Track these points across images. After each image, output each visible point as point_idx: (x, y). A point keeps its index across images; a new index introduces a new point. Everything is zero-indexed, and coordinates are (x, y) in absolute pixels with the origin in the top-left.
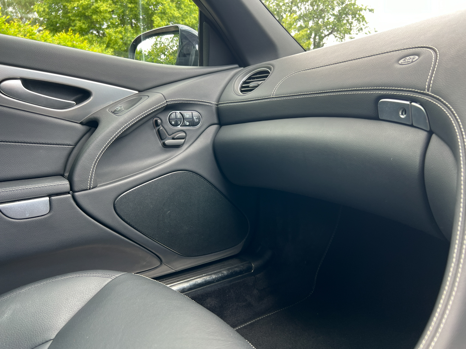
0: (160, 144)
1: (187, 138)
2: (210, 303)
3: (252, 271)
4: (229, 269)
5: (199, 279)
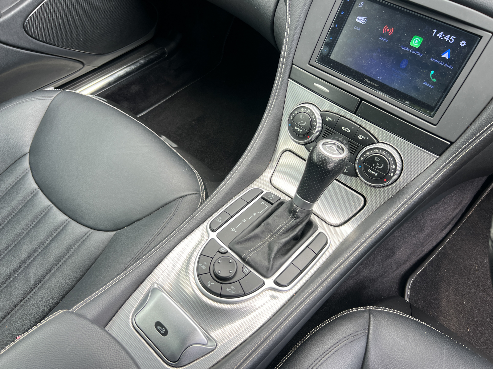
2: (135, 89)
3: (166, 56)
4: (145, 58)
5: (120, 72)
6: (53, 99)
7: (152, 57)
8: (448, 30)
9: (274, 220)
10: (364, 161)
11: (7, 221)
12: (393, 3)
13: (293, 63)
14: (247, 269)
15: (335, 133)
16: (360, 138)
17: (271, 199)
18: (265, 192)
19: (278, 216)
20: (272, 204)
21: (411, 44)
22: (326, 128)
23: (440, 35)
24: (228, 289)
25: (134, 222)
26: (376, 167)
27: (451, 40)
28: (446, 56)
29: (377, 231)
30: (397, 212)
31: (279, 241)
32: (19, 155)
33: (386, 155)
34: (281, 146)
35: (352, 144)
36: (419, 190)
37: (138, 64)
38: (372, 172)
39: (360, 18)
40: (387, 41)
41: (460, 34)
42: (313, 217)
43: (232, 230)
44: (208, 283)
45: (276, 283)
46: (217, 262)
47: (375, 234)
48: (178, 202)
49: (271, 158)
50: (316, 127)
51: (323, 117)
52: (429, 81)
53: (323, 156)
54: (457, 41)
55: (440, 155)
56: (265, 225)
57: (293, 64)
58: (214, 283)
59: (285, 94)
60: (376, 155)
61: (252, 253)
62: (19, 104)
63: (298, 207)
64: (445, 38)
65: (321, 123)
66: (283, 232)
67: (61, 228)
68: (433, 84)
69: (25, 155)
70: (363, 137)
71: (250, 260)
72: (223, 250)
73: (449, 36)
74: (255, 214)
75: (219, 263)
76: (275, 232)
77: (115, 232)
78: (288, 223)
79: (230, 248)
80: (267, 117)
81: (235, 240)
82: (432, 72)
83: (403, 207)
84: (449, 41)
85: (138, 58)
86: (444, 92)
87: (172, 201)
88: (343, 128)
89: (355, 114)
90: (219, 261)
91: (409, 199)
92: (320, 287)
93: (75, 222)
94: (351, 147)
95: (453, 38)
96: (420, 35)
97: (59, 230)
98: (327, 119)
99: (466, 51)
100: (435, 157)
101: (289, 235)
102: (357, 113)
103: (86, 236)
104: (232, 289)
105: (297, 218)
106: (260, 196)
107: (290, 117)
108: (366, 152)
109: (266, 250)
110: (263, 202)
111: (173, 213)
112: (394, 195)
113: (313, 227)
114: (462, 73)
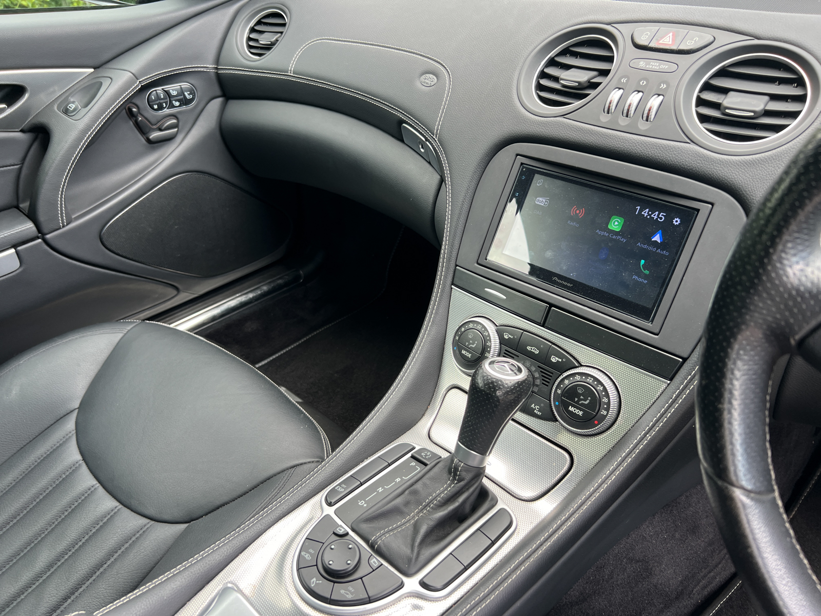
0: (143, 141)
1: (180, 124)
2: (250, 327)
3: (301, 281)
4: (270, 282)
5: (232, 302)
6: (125, 332)
7: (280, 281)
8: (655, 206)
9: (425, 484)
10: (563, 394)
11: (25, 512)
12: (579, 177)
13: (457, 264)
14: (376, 560)
15: (518, 356)
16: (554, 361)
17: (425, 459)
18: (417, 448)
19: (433, 479)
20: (426, 465)
21: (609, 227)
22: (506, 350)
23: (645, 213)
24: (342, 592)
25: (218, 508)
26: (580, 403)
27: (661, 218)
28: (657, 238)
29: (588, 501)
30: (617, 470)
31: (430, 517)
32: (63, 412)
33: (592, 384)
34: (446, 381)
35: (543, 371)
36: (647, 434)
37: (259, 292)
38: (575, 410)
39: (541, 199)
40: (577, 226)
41: (672, 210)
42: (485, 481)
43: (359, 503)
44: (312, 581)
45: (423, 584)
46: (328, 547)
47: (583, 506)
48: (288, 474)
49: (431, 400)
50: (490, 349)
51: (500, 333)
52: (639, 274)
53: (489, 377)
54: (669, 220)
55: (671, 380)
56: (410, 493)
57: (457, 266)
58: (322, 581)
59: (448, 306)
60: (578, 384)
61: (386, 534)
63: (460, 463)
64: (652, 216)
65: (498, 342)
66: (438, 503)
67: (105, 520)
68: (646, 277)
69: (72, 411)
70: (557, 359)
71: (382, 546)
72: (341, 530)
73: (657, 213)
74: (398, 480)
75: (332, 549)
76: (426, 504)
77: (186, 525)
78: (446, 489)
79: (353, 530)
80: (423, 339)
81: (361, 517)
82: (643, 262)
83: (625, 461)
84: (659, 219)
85: (260, 283)
86: (662, 287)
87: (279, 473)
88: (529, 348)
89: (543, 326)
90: (333, 547)
91: (632, 449)
92: (495, 591)
93: (128, 510)
94: (542, 376)
95: (662, 215)
96: (619, 215)
97: (101, 524)
98: (506, 337)
99: (682, 230)
100: (665, 383)
101: (447, 508)
102: (546, 325)
103: (141, 532)
104: (350, 591)
105: (459, 481)
106: (409, 455)
107: (455, 337)
108: (563, 380)
109: (410, 532)
110: (413, 463)
111: (278, 490)
112: (613, 447)
113: (489, 499)
114: (681, 259)
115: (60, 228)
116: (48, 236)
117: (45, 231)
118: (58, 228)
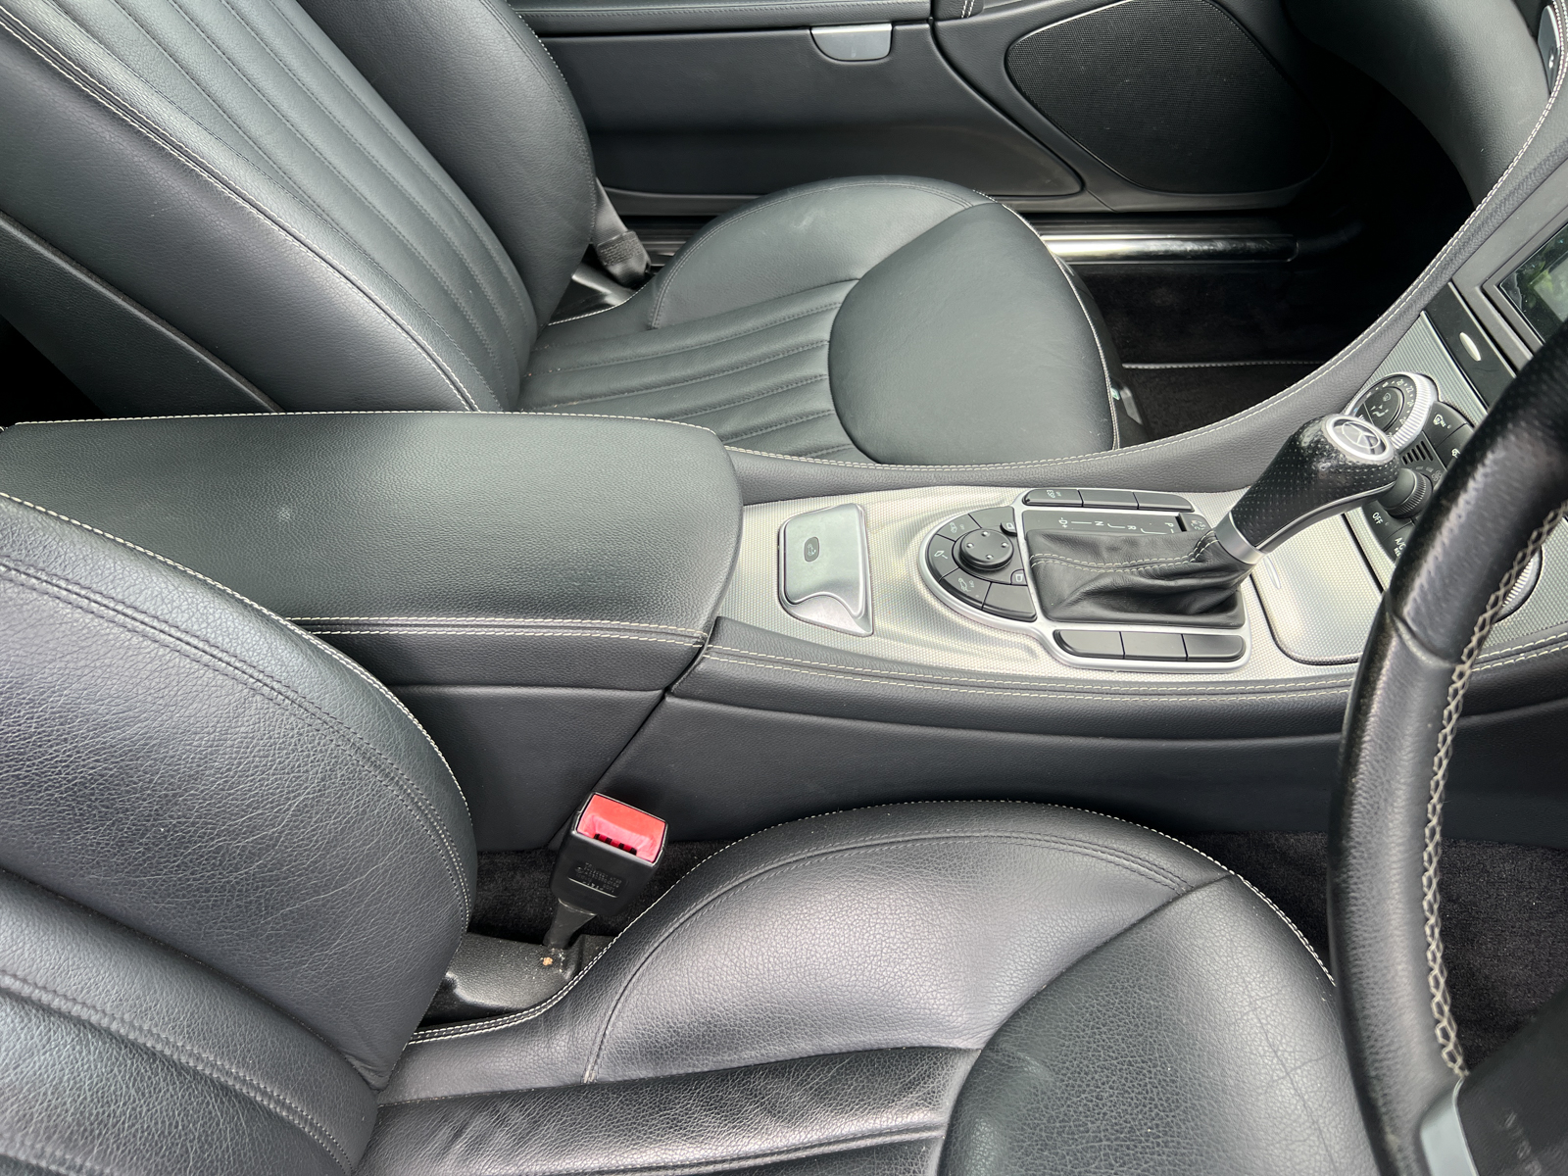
3: (1289, 260)
6: (967, 207)
7: (1251, 245)
9: (1153, 542)
13: (1454, 279)
14: (1024, 578)
15: (1432, 459)
17: (1192, 528)
18: (1195, 512)
19: (1167, 541)
20: (1183, 530)
22: (1422, 443)
24: (961, 580)
32: (842, 275)
37: (1206, 247)
43: (1060, 520)
44: (939, 553)
45: (1058, 637)
46: (981, 532)
50: (1400, 429)
51: (1435, 410)
56: (1126, 541)
57: (1451, 280)
58: (948, 558)
61: (1058, 561)
62: (905, 187)
63: (1213, 538)
65: (1420, 426)
66: (1152, 570)
67: (811, 417)
69: (851, 279)
71: (1042, 567)
72: (1010, 526)
74: (1133, 528)
75: (983, 535)
76: (1137, 564)
78: (1174, 562)
79: (1025, 535)
81: (1047, 531)
85: (1216, 232)
88: (1455, 452)
90: (986, 534)
97: (805, 419)
98: (1437, 422)
101: (1156, 581)
103: (835, 449)
104: (969, 585)
105: (1198, 560)
106: (1176, 514)
107: (1367, 392)
109: (1085, 577)
110: (1171, 524)
113: (1230, 614)
115: (960, 18)
116: (940, 24)
117: (940, 13)
118: (956, 14)
